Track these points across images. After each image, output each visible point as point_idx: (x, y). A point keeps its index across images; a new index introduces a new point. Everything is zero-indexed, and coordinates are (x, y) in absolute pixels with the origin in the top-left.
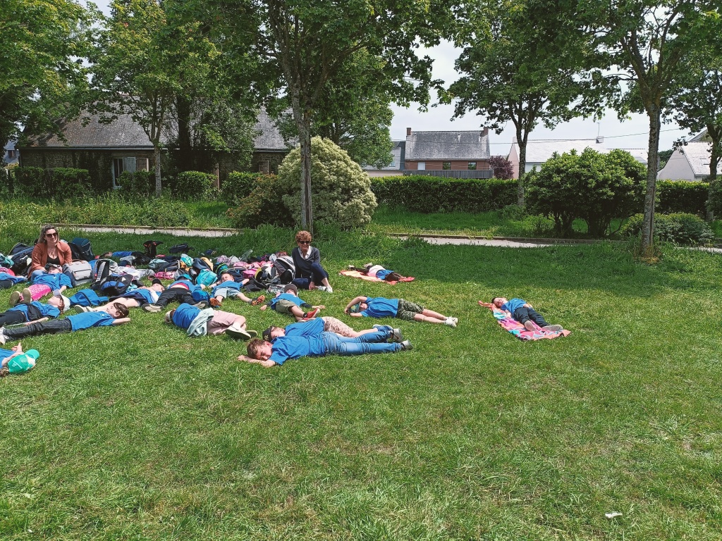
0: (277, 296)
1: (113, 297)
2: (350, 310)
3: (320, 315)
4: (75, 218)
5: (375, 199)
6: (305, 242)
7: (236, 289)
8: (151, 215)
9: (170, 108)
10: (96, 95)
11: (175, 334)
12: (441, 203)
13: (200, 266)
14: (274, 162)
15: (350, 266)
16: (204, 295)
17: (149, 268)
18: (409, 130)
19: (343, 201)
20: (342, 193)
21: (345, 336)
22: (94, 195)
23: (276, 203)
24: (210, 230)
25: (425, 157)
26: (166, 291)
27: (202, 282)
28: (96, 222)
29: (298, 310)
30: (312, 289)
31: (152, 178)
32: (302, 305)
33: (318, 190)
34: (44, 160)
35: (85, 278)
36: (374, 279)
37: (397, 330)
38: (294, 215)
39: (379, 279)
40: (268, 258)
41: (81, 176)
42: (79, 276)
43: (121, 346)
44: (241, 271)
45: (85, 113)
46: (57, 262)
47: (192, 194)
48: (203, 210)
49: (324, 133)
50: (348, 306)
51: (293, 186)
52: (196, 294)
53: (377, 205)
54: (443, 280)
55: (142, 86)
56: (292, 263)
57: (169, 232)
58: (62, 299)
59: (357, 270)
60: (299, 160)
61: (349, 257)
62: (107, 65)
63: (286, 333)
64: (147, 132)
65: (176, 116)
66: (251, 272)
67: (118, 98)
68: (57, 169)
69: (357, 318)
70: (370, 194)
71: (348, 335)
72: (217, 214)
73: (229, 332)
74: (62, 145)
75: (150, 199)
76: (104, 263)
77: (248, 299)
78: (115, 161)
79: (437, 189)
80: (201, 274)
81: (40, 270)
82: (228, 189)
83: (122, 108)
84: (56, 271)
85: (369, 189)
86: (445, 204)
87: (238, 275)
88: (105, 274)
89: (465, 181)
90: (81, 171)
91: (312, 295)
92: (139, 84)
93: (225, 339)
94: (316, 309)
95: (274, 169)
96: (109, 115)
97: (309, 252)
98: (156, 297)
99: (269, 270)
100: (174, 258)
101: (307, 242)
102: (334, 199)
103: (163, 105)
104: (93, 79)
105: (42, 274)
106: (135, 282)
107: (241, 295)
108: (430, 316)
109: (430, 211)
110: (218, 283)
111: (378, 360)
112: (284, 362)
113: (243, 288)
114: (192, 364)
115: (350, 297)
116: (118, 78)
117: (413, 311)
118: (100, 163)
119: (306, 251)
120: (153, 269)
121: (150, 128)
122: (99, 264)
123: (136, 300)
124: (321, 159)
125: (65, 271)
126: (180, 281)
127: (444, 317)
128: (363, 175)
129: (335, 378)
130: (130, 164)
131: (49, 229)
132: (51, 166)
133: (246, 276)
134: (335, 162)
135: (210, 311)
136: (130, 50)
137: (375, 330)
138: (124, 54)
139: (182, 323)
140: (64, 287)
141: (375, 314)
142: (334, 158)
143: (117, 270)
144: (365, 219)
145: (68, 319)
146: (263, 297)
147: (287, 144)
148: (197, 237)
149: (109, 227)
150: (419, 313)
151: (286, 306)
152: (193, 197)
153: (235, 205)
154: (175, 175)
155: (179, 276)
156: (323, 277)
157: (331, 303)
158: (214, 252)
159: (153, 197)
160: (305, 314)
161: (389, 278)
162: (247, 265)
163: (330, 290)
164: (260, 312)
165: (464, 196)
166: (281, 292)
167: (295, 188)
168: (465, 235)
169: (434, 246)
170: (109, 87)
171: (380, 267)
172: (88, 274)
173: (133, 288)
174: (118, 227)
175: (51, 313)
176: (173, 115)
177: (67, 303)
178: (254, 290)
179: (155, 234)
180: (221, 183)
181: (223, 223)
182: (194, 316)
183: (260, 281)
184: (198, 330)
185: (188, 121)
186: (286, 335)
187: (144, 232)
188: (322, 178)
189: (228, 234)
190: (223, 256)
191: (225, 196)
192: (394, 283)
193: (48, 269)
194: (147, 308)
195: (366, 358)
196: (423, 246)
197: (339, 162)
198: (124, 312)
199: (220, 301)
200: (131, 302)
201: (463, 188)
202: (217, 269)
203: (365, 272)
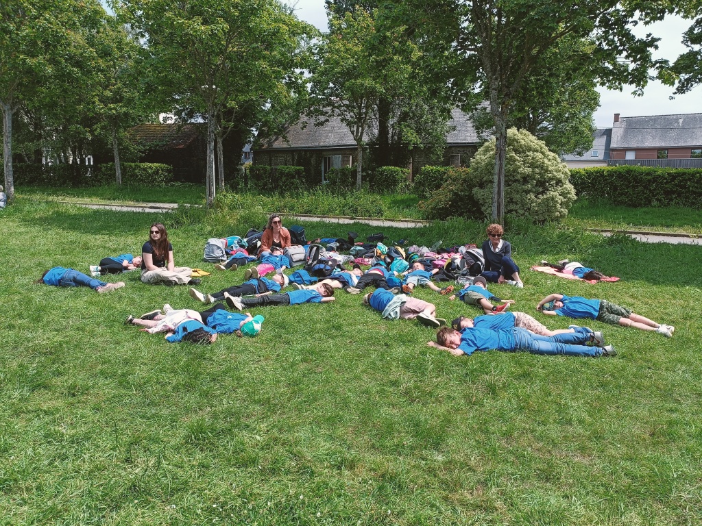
0: (466, 287)
1: (321, 278)
2: (542, 308)
3: (510, 309)
4: (292, 208)
5: (573, 191)
6: (497, 235)
7: (426, 277)
8: (352, 206)
9: (373, 110)
10: (314, 101)
11: (371, 316)
12: (654, 196)
13: (394, 255)
14: (465, 155)
15: (543, 262)
16: (398, 281)
17: (350, 254)
18: (617, 116)
19: (537, 194)
20: (536, 185)
21: (537, 333)
22: (307, 189)
23: (466, 196)
24: (402, 221)
25: (635, 146)
26: (364, 276)
27: (395, 269)
28: (308, 213)
29: (486, 302)
30: (501, 282)
31: (354, 173)
32: (491, 299)
33: (510, 183)
34: (270, 160)
35: (300, 261)
36: (571, 276)
37: (598, 334)
38: (483, 208)
39: (577, 277)
40: (457, 249)
41: (298, 172)
42: (296, 258)
43: (328, 321)
44: (431, 261)
45: (304, 118)
46: (279, 245)
47: (387, 188)
48: (396, 203)
49: (519, 124)
50: (541, 303)
51: (485, 179)
52: (390, 280)
53: (576, 198)
54: (656, 282)
55: (352, 91)
56: (481, 256)
57: (367, 222)
58: (283, 276)
59: (551, 266)
60: (492, 153)
61: (542, 252)
62: (322, 74)
63: (475, 325)
64: (352, 133)
65: (377, 116)
66: (440, 263)
67: (330, 104)
68: (280, 167)
69: (550, 316)
70: (569, 186)
71: (540, 333)
72: (408, 206)
73: (419, 318)
74: (285, 146)
75: (352, 192)
76: (315, 248)
77: (437, 289)
78: (325, 159)
79: (649, 181)
80: (395, 262)
81: (267, 252)
82: (420, 182)
83: (333, 111)
84: (278, 253)
85: (567, 182)
86: (659, 197)
87: (429, 265)
88: (316, 257)
89: (687, 171)
90: (298, 168)
91: (502, 289)
92: (349, 88)
93: (416, 325)
94: (505, 304)
95: (465, 163)
96: (322, 118)
97: (500, 246)
98: (356, 281)
99: (458, 262)
100: (371, 246)
101: (499, 235)
102: (528, 192)
103: (367, 107)
104: (311, 88)
105: (268, 255)
106: (339, 266)
107: (431, 284)
108: (639, 321)
109: (640, 205)
110: (410, 271)
111: (575, 363)
112: (472, 353)
113: (432, 278)
114: (386, 344)
115: (543, 293)
116: (331, 85)
117: (618, 314)
118: (313, 161)
119: (497, 244)
120: (353, 255)
121: (355, 129)
122: (312, 248)
123: (340, 282)
124: (516, 151)
125: (285, 253)
126: (376, 267)
127: (657, 324)
128: (562, 165)
129: (526, 375)
130: (337, 162)
131: (275, 217)
132: (276, 164)
133: (436, 266)
134: (531, 153)
135: (403, 297)
136: (342, 59)
137: (572, 331)
138: (337, 63)
139: (377, 306)
140: (284, 267)
141: (571, 314)
142: (530, 149)
143: (325, 254)
144: (560, 213)
145: (287, 294)
146: (452, 287)
147: (479, 137)
148: (391, 227)
149: (318, 217)
150: (625, 317)
151: (475, 298)
152: (388, 190)
153: (425, 198)
154: (373, 170)
155: (375, 262)
156: (514, 272)
157: (522, 298)
158: (406, 242)
159: (354, 191)
160: (494, 307)
161: (588, 277)
162: (437, 256)
163: (521, 285)
164: (448, 302)
165: (685, 188)
166: (470, 284)
167: (486, 181)
168: (684, 233)
169: (644, 244)
170: (324, 94)
171: (578, 265)
172: (302, 257)
173: (337, 271)
174: (325, 217)
175: (274, 288)
176: (375, 115)
177: (287, 281)
178: (443, 280)
179: (355, 224)
180: (413, 176)
181: (414, 214)
182: (389, 300)
183: (449, 271)
184: (392, 313)
185: (387, 120)
186: (475, 326)
187: (346, 221)
188: (515, 171)
189: (419, 225)
190: (414, 246)
191: (416, 189)
192: (594, 282)
193: (272, 251)
194: (349, 290)
195: (560, 360)
196: (630, 244)
197: (535, 153)
198: (330, 291)
199: (411, 288)
200: (335, 284)
201: (684, 179)
202: (409, 258)
203: (560, 269)
